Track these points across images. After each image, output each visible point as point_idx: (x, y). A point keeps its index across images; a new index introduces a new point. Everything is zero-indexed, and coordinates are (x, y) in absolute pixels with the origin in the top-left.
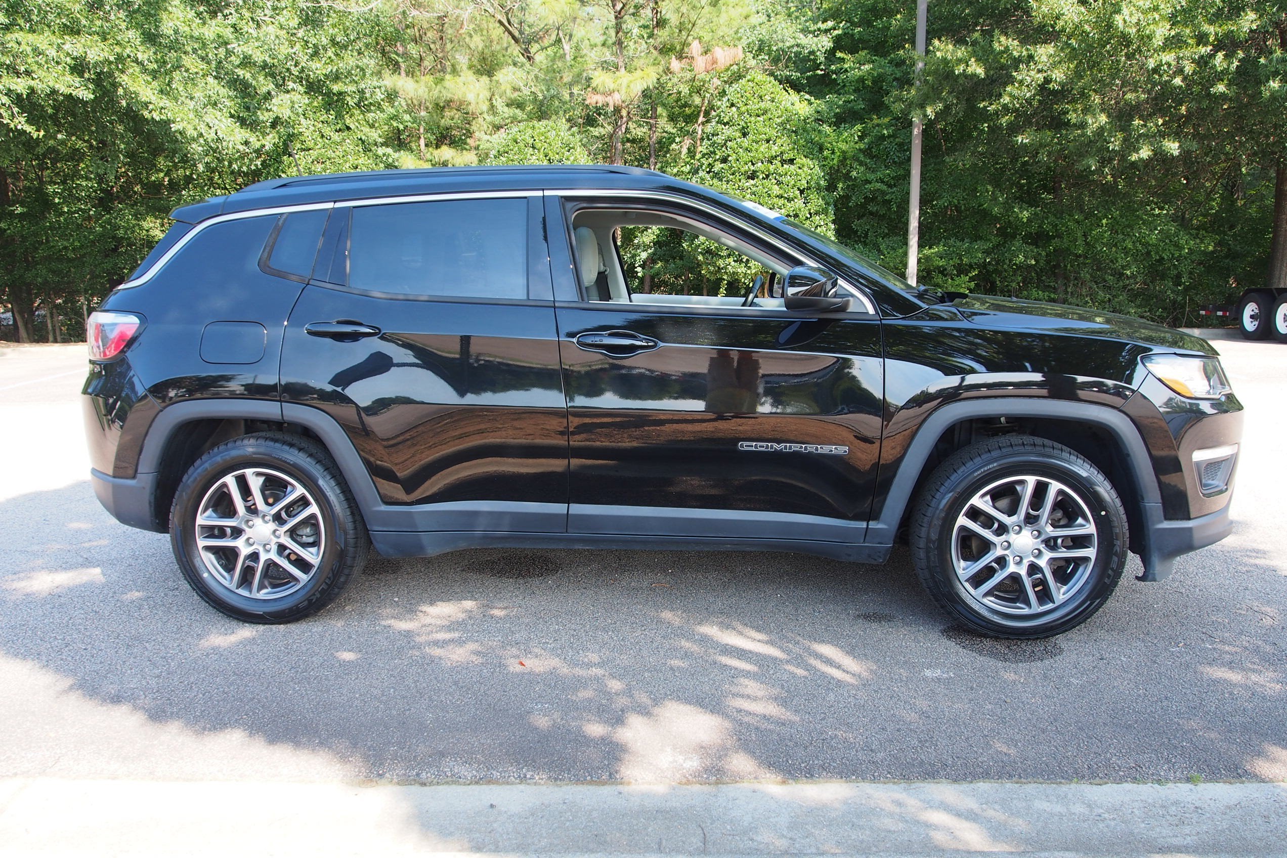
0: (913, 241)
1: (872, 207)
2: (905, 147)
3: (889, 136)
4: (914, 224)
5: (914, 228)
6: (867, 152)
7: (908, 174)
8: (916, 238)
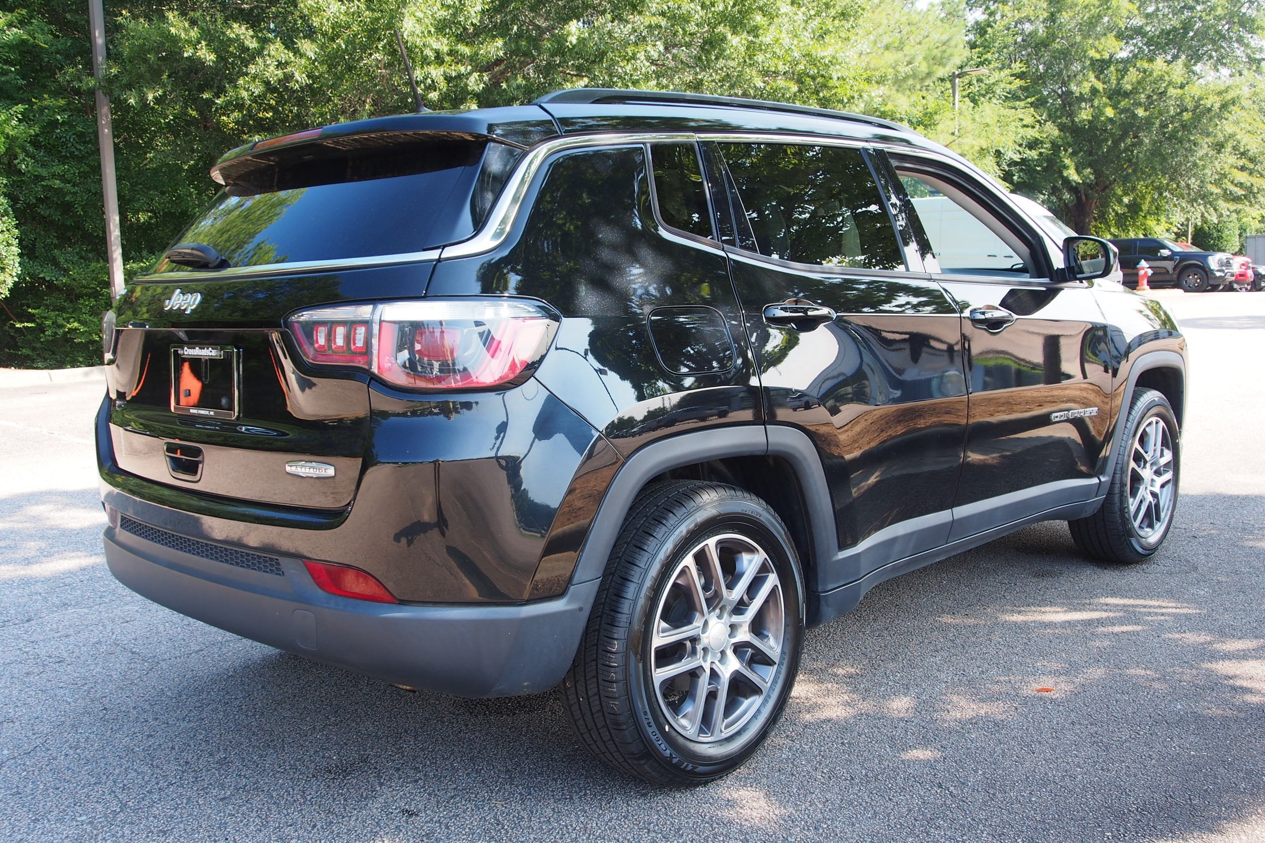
0: (117, 253)
1: (42, 210)
2: (92, 140)
3: (64, 123)
4: (115, 233)
5: (116, 238)
6: (35, 142)
7: (97, 169)
8: (120, 251)
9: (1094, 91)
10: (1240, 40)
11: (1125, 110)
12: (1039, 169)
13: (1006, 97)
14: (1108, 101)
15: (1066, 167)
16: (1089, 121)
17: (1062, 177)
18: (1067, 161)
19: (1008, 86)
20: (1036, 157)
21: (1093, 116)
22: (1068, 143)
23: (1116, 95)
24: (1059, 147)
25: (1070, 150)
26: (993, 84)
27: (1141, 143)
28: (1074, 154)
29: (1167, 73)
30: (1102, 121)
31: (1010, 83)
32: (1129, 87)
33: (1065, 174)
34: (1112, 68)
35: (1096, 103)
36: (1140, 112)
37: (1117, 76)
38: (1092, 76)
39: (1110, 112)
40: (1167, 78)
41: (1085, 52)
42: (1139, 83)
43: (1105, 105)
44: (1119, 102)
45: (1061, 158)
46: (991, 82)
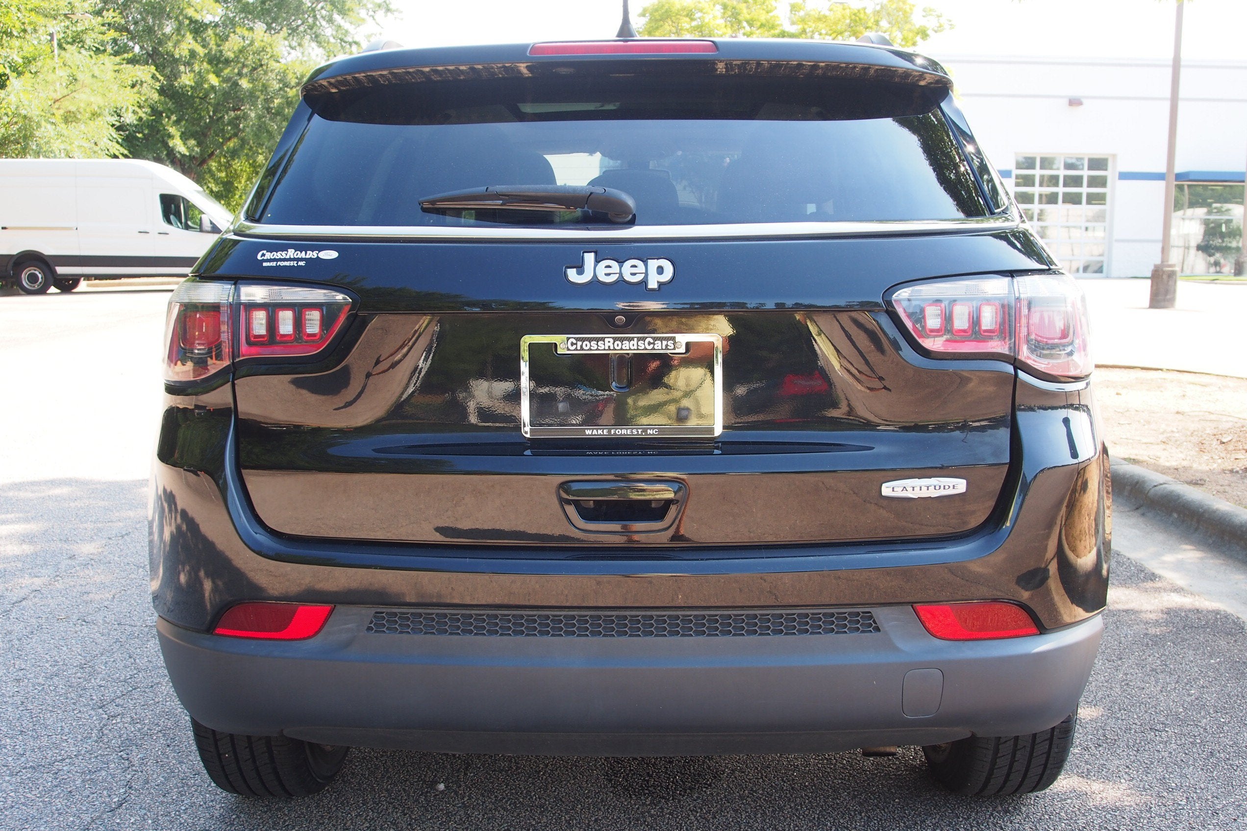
9: (193, 54)
10: (330, 21)
11: (226, 80)
12: (140, 135)
13: (98, 49)
14: (209, 67)
15: (170, 136)
16: (192, 87)
17: (166, 145)
18: (172, 130)
19: (101, 37)
20: (135, 122)
21: (195, 83)
22: (169, 109)
23: (217, 61)
24: (161, 113)
25: (174, 118)
26: (82, 31)
27: (245, 117)
28: (177, 122)
29: (271, 45)
30: (205, 89)
31: (104, 33)
32: (231, 55)
33: (171, 144)
34: (210, 32)
35: (196, 68)
36: (245, 84)
37: (216, 41)
38: (189, 37)
39: (214, 80)
40: (269, 50)
41: (182, 10)
42: (241, 51)
43: (208, 72)
44: (222, 70)
45: (164, 126)
46: (79, 29)
